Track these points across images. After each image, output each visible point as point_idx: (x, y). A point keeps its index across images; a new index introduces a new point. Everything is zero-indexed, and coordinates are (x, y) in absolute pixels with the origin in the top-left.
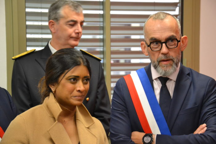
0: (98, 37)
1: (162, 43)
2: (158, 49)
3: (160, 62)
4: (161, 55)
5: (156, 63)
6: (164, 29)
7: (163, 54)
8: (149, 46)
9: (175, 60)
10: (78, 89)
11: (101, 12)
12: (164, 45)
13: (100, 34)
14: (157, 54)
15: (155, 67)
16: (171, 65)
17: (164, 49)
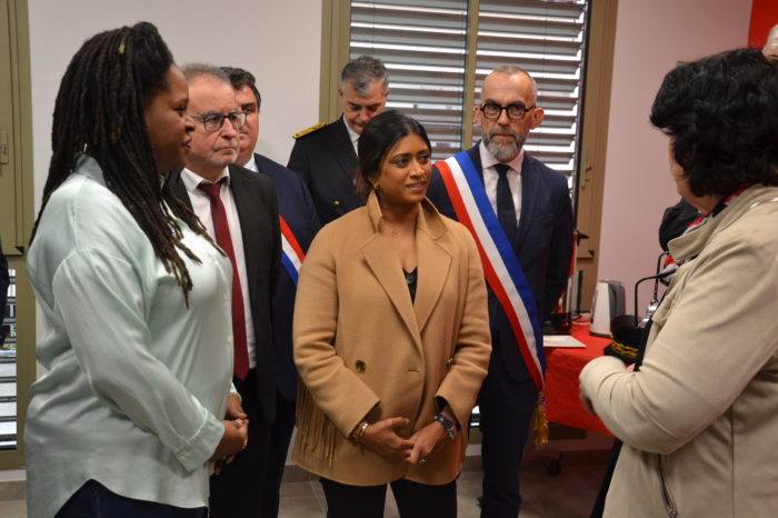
0: (455, 108)
1: (501, 109)
2: (494, 117)
3: (493, 135)
4: (497, 126)
5: (488, 136)
6: (509, 89)
7: (499, 124)
8: (482, 109)
9: (518, 137)
10: (413, 173)
11: (462, 71)
12: (504, 111)
13: (458, 104)
14: (491, 124)
15: (486, 144)
16: (510, 143)
17: (503, 119)
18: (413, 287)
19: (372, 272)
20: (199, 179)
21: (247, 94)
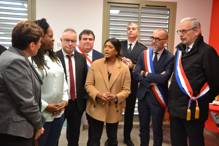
18: (109, 77)
19: (102, 74)
20: (66, 54)
21: (91, 36)
